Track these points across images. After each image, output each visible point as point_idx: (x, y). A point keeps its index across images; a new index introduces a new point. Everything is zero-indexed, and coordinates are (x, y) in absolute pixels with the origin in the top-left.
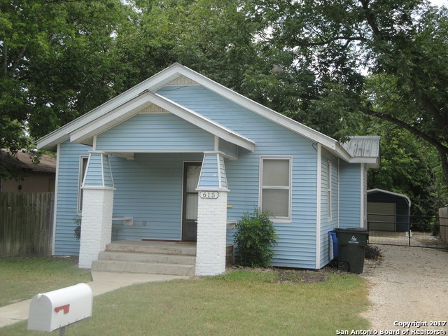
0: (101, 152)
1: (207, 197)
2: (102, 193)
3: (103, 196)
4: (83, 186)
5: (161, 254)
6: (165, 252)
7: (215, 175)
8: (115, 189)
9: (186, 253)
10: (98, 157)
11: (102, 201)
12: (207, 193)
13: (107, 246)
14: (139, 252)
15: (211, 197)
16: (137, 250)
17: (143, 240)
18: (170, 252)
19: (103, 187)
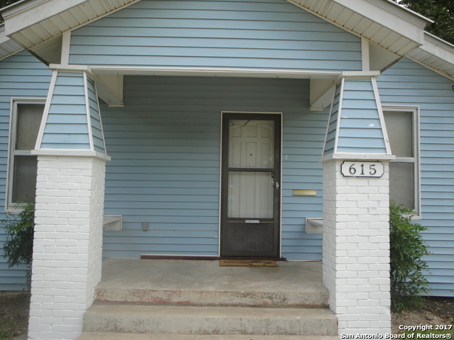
0: (85, 68)
1: (358, 173)
2: (89, 165)
3: (90, 173)
4: (37, 150)
5: (235, 305)
6: (247, 300)
7: (372, 125)
8: (109, 158)
9: (298, 302)
10: (77, 81)
11: (89, 186)
12: (357, 166)
13: (98, 292)
14: (180, 304)
15: (367, 174)
16: (175, 299)
17: (143, 257)
18: (260, 301)
19: (91, 151)
